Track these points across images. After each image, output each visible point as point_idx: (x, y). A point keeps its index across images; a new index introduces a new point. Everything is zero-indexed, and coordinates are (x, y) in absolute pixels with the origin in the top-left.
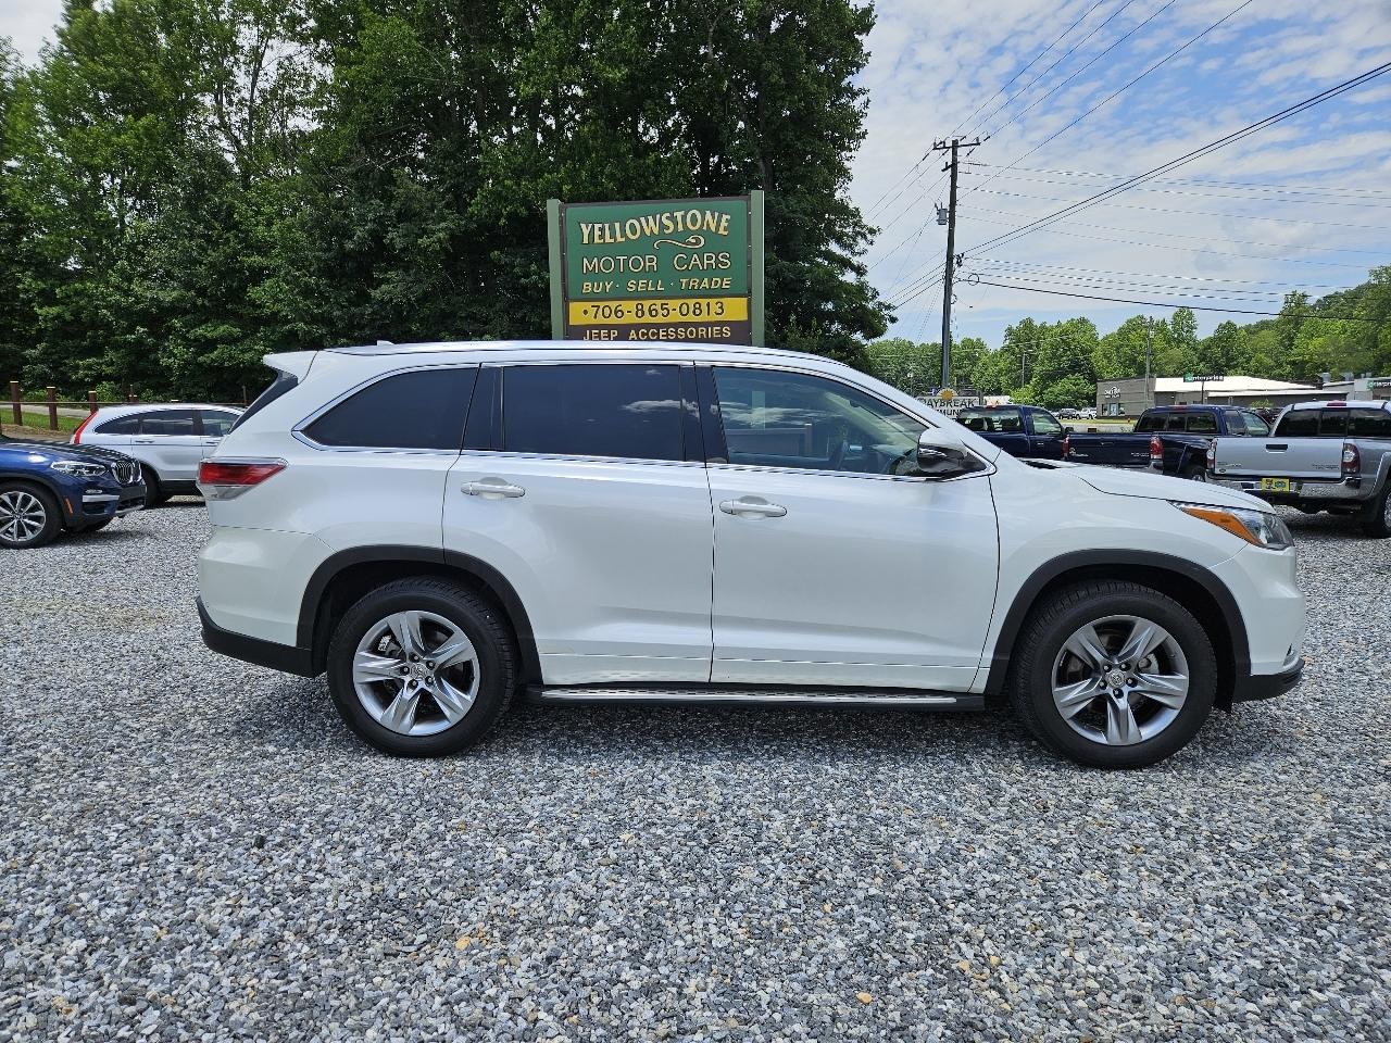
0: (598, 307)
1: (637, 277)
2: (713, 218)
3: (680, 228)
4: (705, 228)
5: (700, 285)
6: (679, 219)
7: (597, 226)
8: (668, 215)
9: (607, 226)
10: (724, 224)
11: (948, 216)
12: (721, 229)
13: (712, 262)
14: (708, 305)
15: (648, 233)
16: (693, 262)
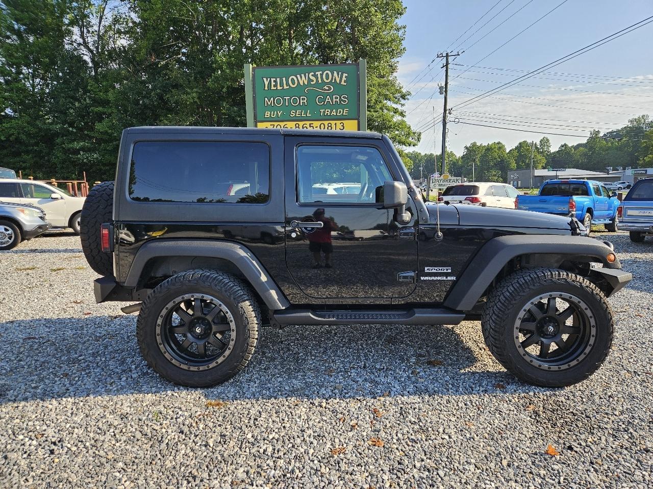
0: (274, 125)
1: (296, 108)
2: (338, 75)
3: (320, 82)
4: (333, 81)
5: (331, 113)
6: (319, 76)
7: (273, 80)
8: (313, 73)
9: (278, 80)
10: (344, 79)
11: (444, 90)
12: (343, 81)
13: (338, 100)
14: (336, 124)
15: (302, 84)
16: (327, 100)
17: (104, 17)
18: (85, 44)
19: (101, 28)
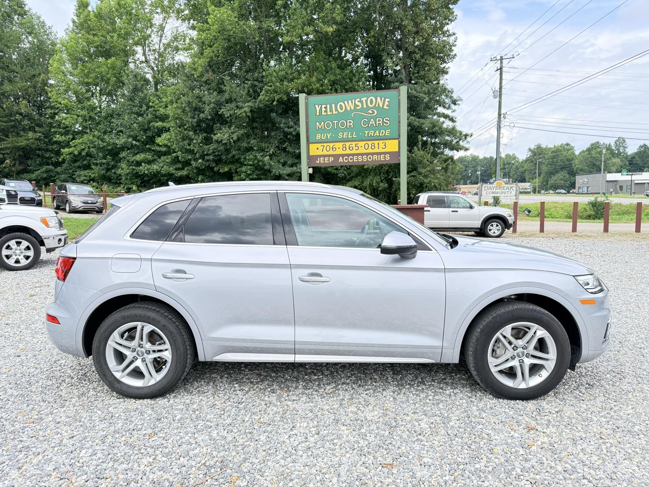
0: (324, 146)
1: (343, 131)
2: (381, 101)
3: (365, 106)
4: (377, 106)
5: (374, 134)
6: (364, 102)
7: (323, 106)
8: (359, 100)
9: (328, 106)
10: (386, 103)
11: (498, 94)
12: (385, 105)
13: (381, 122)
14: (378, 144)
15: (349, 109)
16: (371, 123)
17: (164, 35)
18: (147, 61)
19: (161, 45)
